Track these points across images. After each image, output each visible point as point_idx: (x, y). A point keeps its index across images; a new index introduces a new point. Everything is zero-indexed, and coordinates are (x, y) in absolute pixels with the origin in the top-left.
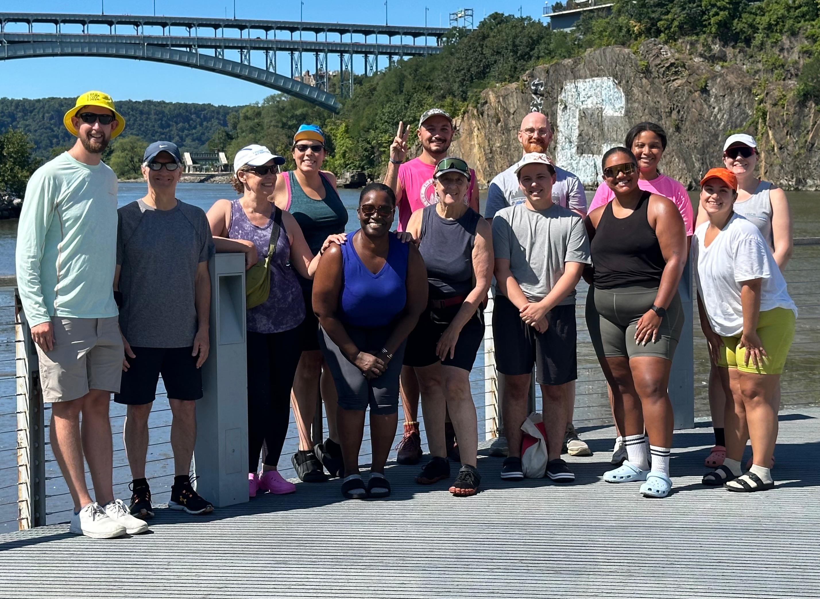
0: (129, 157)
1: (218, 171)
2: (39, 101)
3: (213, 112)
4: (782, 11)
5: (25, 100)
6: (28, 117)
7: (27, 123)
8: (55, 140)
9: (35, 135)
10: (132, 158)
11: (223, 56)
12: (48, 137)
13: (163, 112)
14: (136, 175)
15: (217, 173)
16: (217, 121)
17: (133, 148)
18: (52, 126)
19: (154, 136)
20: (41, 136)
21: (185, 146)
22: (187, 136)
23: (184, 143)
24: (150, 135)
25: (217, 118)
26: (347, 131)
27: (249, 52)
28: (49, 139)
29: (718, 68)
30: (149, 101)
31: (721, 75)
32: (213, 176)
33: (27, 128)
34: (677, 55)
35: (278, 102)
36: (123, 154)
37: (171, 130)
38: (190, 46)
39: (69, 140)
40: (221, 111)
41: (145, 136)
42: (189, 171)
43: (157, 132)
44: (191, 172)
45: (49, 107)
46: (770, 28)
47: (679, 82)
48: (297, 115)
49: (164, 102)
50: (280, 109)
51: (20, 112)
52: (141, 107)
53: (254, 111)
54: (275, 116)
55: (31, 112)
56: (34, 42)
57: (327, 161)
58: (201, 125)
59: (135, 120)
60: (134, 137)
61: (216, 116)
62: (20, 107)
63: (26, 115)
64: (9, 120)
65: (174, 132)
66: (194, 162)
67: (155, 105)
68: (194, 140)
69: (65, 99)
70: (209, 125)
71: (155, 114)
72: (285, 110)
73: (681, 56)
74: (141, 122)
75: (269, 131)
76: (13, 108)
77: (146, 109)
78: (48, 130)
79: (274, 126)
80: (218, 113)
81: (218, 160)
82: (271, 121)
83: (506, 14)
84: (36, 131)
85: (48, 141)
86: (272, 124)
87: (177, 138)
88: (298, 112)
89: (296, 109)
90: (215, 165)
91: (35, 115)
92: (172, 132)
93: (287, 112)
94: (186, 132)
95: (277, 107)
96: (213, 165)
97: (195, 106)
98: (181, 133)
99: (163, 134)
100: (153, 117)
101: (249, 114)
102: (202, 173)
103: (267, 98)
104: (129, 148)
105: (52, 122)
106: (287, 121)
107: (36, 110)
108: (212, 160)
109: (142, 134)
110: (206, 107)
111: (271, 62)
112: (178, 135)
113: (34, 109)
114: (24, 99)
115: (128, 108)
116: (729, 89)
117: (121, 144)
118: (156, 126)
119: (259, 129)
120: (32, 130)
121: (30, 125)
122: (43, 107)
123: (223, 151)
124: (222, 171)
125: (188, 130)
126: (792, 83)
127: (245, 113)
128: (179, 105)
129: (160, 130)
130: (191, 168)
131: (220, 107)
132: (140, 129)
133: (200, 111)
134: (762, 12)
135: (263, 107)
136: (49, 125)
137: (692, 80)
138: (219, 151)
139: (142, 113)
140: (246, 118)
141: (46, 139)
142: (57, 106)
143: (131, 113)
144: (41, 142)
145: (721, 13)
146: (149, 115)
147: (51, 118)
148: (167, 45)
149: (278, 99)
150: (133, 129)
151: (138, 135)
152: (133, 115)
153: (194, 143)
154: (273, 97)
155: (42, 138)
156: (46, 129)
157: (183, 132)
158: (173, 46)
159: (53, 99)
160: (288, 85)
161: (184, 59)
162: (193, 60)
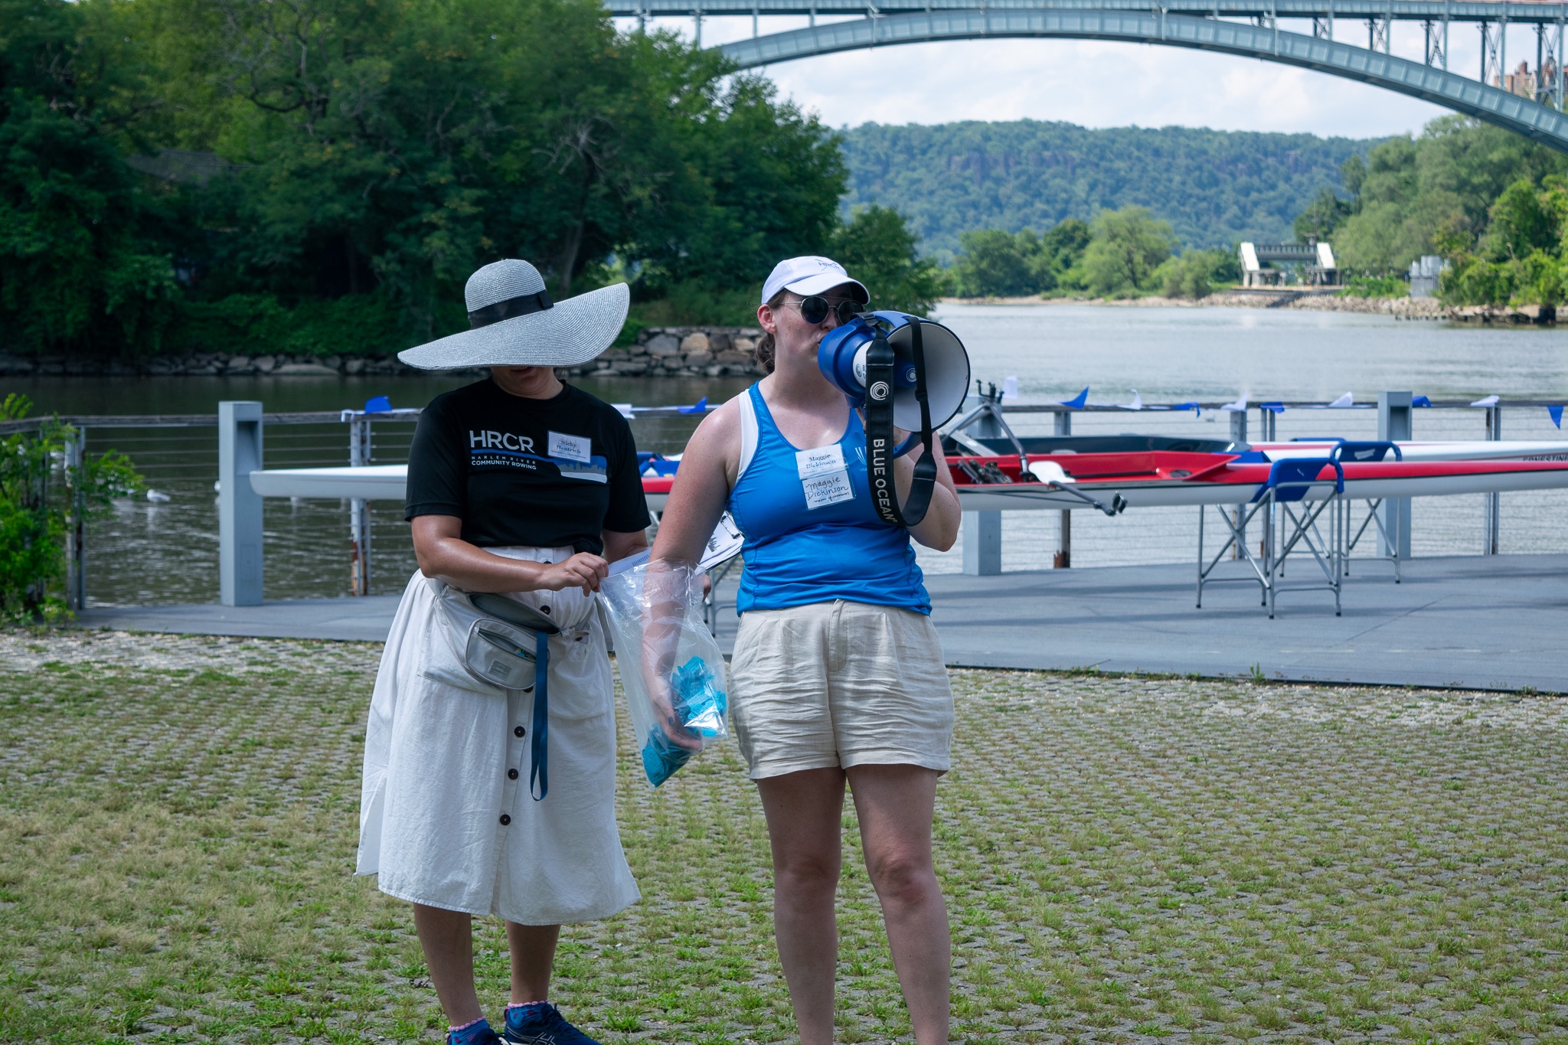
0: (1123, 253)
1: (1313, 283)
2: (940, 128)
3: (1316, 151)
5: (914, 128)
6: (917, 164)
7: (915, 175)
8: (971, 213)
9: (930, 202)
10: (1129, 253)
11: (1330, 34)
12: (957, 206)
13: (1204, 152)
14: (1137, 292)
15: (1309, 288)
16: (1324, 171)
17: (1132, 232)
18: (967, 183)
19: (1183, 205)
20: (942, 203)
21: (1252, 227)
22: (1256, 204)
23: (1250, 221)
24: (1174, 203)
25: (1324, 166)
27: (1387, 26)
28: (960, 212)
32: (1299, 295)
33: (915, 187)
35: (1456, 132)
36: (1113, 246)
37: (1222, 192)
38: (1259, 14)
39: (1001, 212)
40: (1334, 149)
41: (1164, 205)
42: (1251, 282)
43: (1190, 196)
44: (1255, 286)
45: (961, 142)
48: (1491, 162)
49: (1207, 131)
50: (1458, 150)
51: (901, 152)
52: (1157, 141)
53: (1401, 152)
54: (1444, 163)
55: (924, 152)
56: (933, 9)
57: (1542, 266)
58: (1288, 179)
59: (1144, 170)
60: (1140, 207)
61: (1321, 159)
62: (901, 143)
63: (913, 157)
64: (878, 169)
65: (1228, 196)
66: (1264, 263)
67: (1187, 137)
68: (1271, 214)
69: (997, 124)
70: (1305, 180)
71: (1189, 155)
72: (1469, 151)
74: (1155, 174)
75: (1428, 197)
76: (886, 144)
77: (1167, 144)
78: (958, 192)
79: (1441, 185)
80: (1327, 154)
81: (1314, 260)
82: (1435, 176)
84: (932, 193)
85: (958, 215)
86: (1439, 180)
87: (1235, 210)
88: (1496, 156)
89: (1492, 150)
90: (1307, 270)
91: (932, 159)
92: (1224, 197)
93: (1475, 154)
94: (1254, 195)
95: (1452, 143)
96: (1303, 270)
97: (1276, 139)
98: (1242, 199)
99: (1204, 199)
100: (1182, 161)
101: (1391, 158)
102: (1278, 288)
103: (1433, 123)
104: (1124, 232)
105: (968, 173)
106: (1470, 174)
107: (935, 149)
108: (1301, 259)
109: (1157, 201)
110: (1300, 141)
111: (1437, 47)
112: (1236, 203)
113: (931, 146)
114: (910, 124)
115: (1130, 143)
117: (1109, 223)
118: (1190, 182)
119: (1408, 192)
120: (925, 192)
121: (919, 181)
122: (948, 142)
123: (1326, 240)
124: (1323, 283)
125: (1259, 191)
127: (1380, 157)
128: (1241, 137)
129: (1197, 191)
130: (1256, 278)
131: (1332, 141)
132: (1153, 190)
133: (1284, 149)
135: (1422, 142)
136: (959, 180)
138: (1318, 239)
139: (1157, 153)
140: (1383, 166)
141: (953, 209)
142: (978, 138)
143: (1136, 153)
144: (943, 217)
146: (1174, 158)
147: (966, 165)
148: (1210, 13)
149: (1457, 126)
150: (1138, 189)
151: (1146, 203)
152: (1139, 159)
153: (1270, 219)
154: (1445, 121)
155: (945, 208)
156: (953, 188)
157: (1247, 195)
158: (1223, 13)
159: (969, 124)
160: (1473, 97)
161: (1246, 41)
162: (1264, 44)
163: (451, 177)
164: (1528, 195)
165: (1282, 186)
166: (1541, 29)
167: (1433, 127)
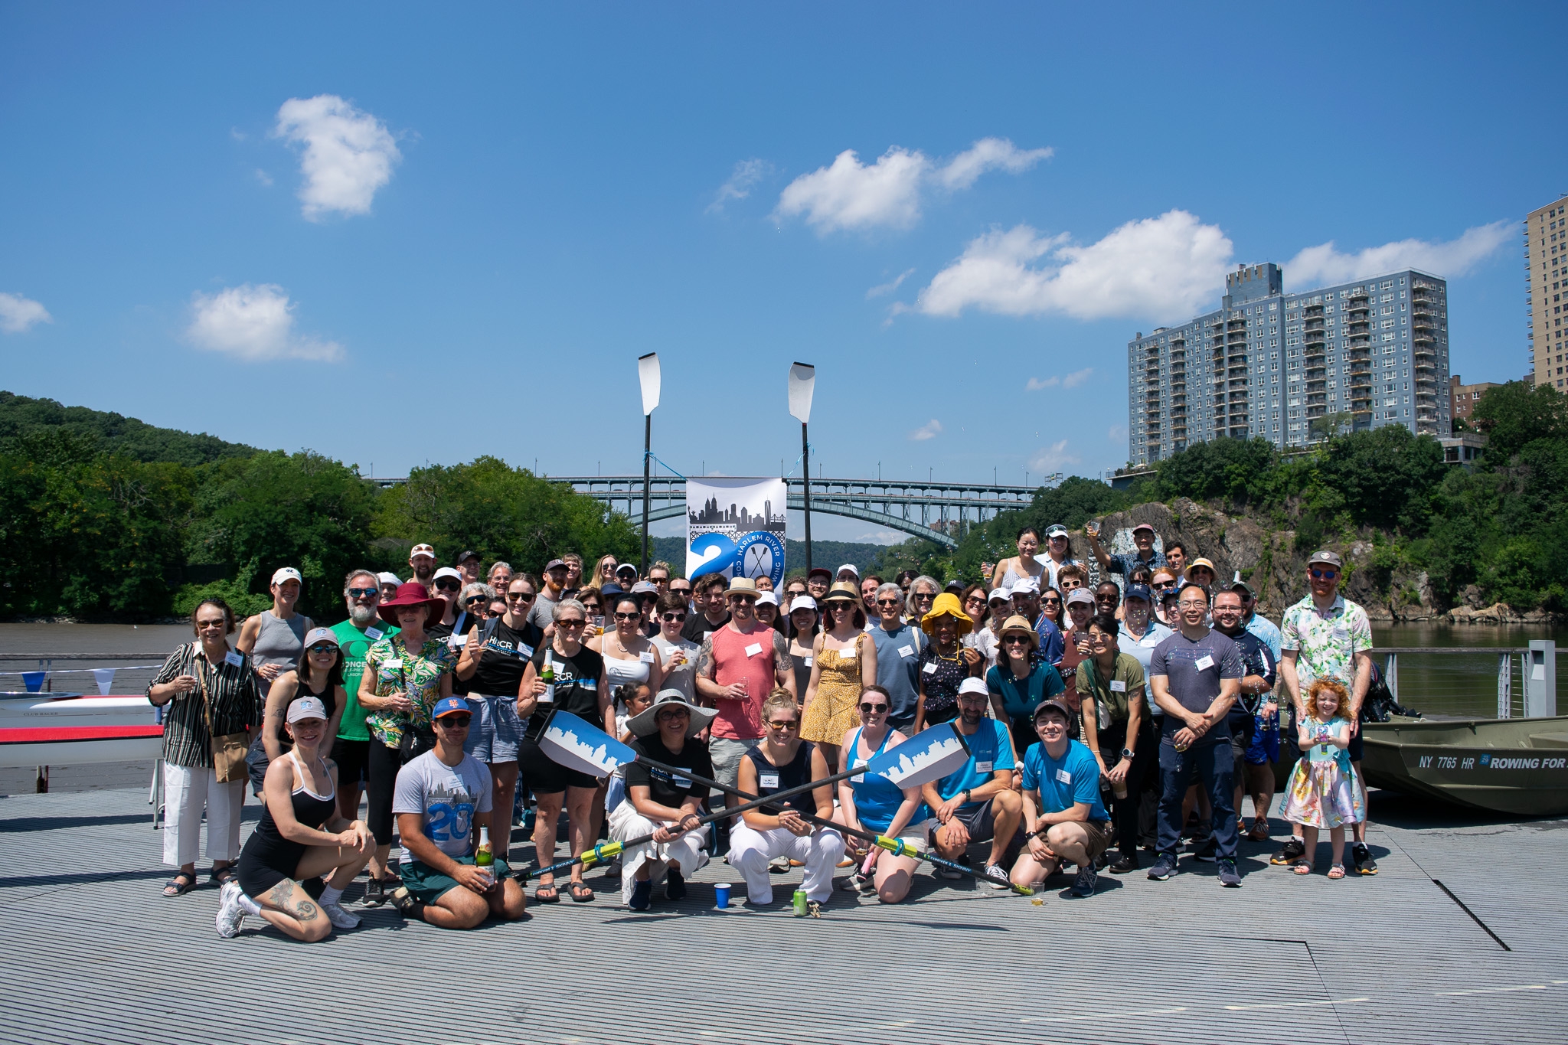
4: (1285, 478)
11: (869, 508)
26: (953, 565)
27: (889, 505)
29: (1234, 521)
30: (827, 542)
31: (1237, 526)
34: (1202, 510)
46: (1277, 490)
47: (1204, 531)
49: (837, 542)
52: (821, 546)
58: (865, 559)
61: (876, 553)
67: (831, 545)
73: (1205, 511)
83: (1082, 478)
111: (907, 513)
116: (1244, 537)
126: (1291, 533)
128: (849, 544)
131: (879, 546)
133: (864, 549)
134: (1269, 478)
135: (904, 546)
137: (1213, 529)
139: (820, 550)
140: (891, 555)
145: (1239, 478)
146: (825, 551)
152: (814, 552)
154: (912, 539)
160: (919, 530)
161: (860, 513)
162: (866, 514)
163: (487, 548)
164: (934, 564)
165: (863, 561)
166: (961, 509)
167: (907, 542)
